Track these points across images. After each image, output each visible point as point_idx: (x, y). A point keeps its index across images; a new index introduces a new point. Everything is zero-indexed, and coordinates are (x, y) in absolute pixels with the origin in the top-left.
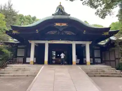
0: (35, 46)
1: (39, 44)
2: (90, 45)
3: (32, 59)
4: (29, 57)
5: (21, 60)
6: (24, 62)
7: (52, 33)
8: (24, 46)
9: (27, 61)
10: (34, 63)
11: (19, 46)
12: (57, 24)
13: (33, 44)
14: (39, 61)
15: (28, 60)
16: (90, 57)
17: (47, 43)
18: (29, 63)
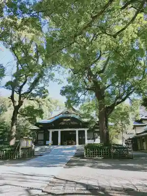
0: (52, 132)
1: (55, 132)
2: (87, 131)
3: (50, 142)
4: (49, 140)
5: (42, 142)
6: (45, 144)
7: (63, 123)
8: (43, 131)
9: (47, 144)
10: (52, 145)
11: (40, 132)
12: (65, 120)
13: (51, 131)
14: (55, 143)
15: (47, 142)
16: (88, 139)
17: (59, 131)
18: (48, 145)
